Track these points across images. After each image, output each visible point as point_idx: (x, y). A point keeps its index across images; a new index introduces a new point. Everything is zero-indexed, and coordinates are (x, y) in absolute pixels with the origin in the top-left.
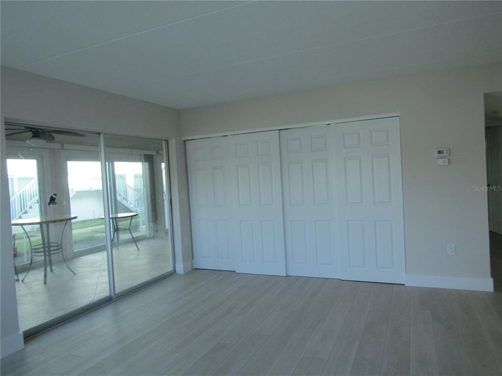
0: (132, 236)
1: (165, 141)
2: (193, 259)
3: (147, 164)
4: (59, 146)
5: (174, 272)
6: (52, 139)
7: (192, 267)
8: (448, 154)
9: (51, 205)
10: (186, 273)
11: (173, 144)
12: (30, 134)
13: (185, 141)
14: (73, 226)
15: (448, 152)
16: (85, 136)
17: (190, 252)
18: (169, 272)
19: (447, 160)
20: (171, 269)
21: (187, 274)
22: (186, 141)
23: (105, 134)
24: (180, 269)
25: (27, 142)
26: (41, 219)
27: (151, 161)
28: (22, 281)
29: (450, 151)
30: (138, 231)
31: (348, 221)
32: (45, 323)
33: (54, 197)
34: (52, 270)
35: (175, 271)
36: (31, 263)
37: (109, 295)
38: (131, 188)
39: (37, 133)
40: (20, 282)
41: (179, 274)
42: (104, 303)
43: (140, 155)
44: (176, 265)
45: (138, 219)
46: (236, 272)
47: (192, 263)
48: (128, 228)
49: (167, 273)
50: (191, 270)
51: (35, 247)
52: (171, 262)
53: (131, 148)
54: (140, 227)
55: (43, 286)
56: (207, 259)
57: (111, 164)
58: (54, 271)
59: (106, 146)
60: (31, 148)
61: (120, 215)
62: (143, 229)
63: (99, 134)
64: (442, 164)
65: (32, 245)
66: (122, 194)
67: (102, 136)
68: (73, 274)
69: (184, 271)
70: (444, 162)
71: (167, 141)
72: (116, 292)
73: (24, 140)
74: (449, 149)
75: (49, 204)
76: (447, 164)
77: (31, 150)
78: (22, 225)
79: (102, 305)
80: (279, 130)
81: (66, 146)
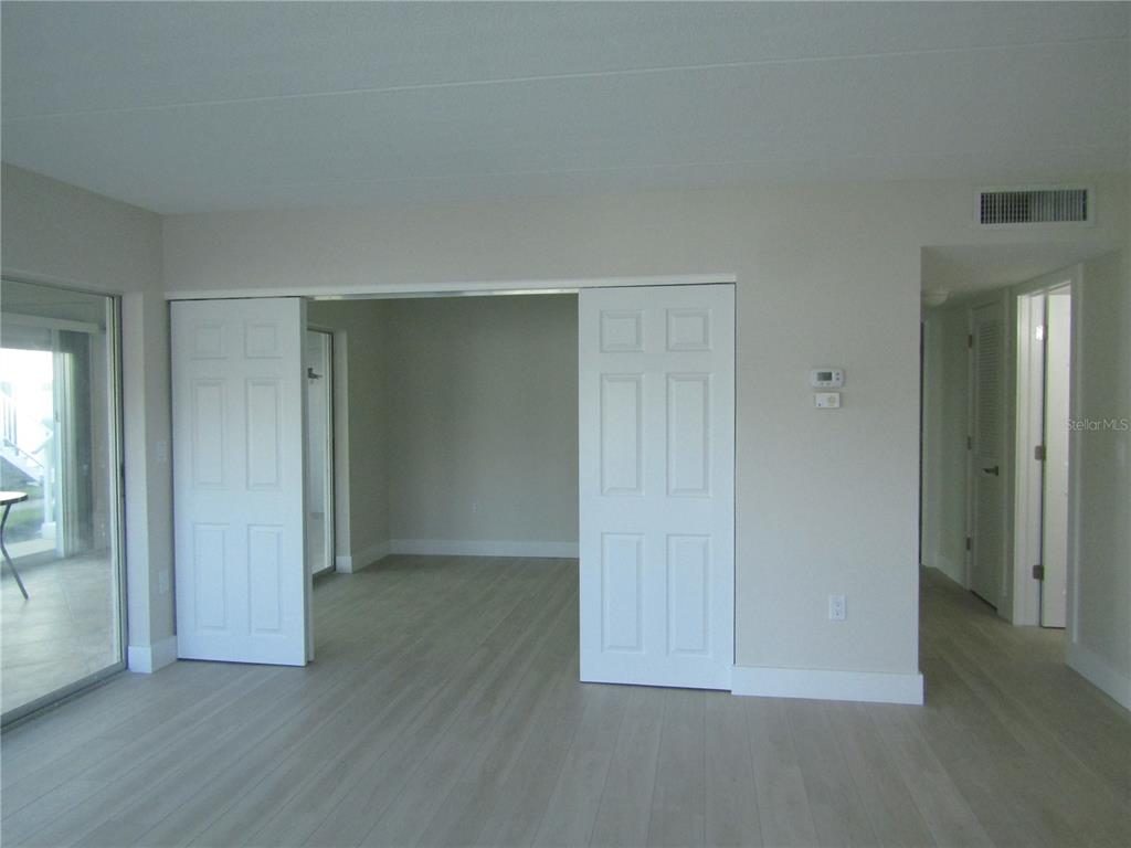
1: (113, 298)
2: (175, 633)
3: (67, 359)
5: (121, 671)
7: (175, 654)
8: (841, 380)
10: (160, 670)
11: (137, 311)
13: (169, 302)
15: (841, 377)
17: (169, 618)
18: (106, 670)
19: (837, 396)
20: (115, 658)
21: (162, 672)
22: (172, 304)
24: (142, 657)
27: (75, 344)
29: (845, 377)
30: (40, 536)
35: (127, 668)
41: (142, 674)
43: (50, 331)
44: (130, 648)
45: (35, 504)
47: (175, 644)
49: (99, 673)
50: (173, 660)
52: (116, 642)
54: (44, 526)
62: (52, 534)
64: (826, 405)
69: (153, 665)
70: (831, 400)
71: (118, 300)
74: (844, 372)
76: (837, 405)
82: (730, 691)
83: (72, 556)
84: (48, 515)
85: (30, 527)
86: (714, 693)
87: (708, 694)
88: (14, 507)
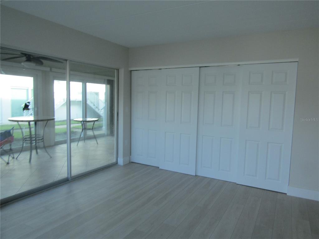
0: (94, 133)
1: (117, 70)
2: (131, 155)
3: (109, 86)
4: (48, 69)
6: (42, 64)
7: (130, 160)
9: (25, 111)
11: (122, 72)
12: (24, 58)
14: (56, 123)
16: (62, 62)
17: (129, 150)
20: (115, 161)
21: (125, 165)
22: (132, 71)
23: (71, 61)
24: (121, 162)
25: (22, 64)
26: (34, 118)
27: (110, 83)
28: (17, 158)
30: (102, 130)
31: (246, 140)
32: (18, 194)
33: (28, 104)
34: (37, 153)
35: (117, 163)
36: (23, 147)
37: (67, 177)
38: (102, 101)
39: (30, 58)
40: (15, 159)
41: (120, 165)
42: (63, 183)
43: (105, 79)
44: (118, 159)
45: (101, 123)
46: (160, 168)
47: (130, 158)
48: (92, 128)
50: (128, 162)
51: (25, 137)
53: (95, 73)
55: (28, 164)
56: (139, 157)
57: (84, 84)
58: (39, 154)
59: (71, 70)
60: (24, 68)
61: (88, 119)
62: (104, 130)
63: (66, 60)
65: (24, 135)
66: (95, 105)
67: (68, 62)
68: (49, 157)
69: (123, 163)
71: (118, 70)
72: (72, 176)
73: (20, 62)
75: (24, 109)
77: (24, 69)
78: (18, 121)
79: (61, 184)
80: (200, 67)
81: (53, 70)
82: (286, 194)
83: (107, 135)
84: (104, 125)
85: (100, 127)
86: (281, 194)
87: (279, 194)
88: (96, 123)
